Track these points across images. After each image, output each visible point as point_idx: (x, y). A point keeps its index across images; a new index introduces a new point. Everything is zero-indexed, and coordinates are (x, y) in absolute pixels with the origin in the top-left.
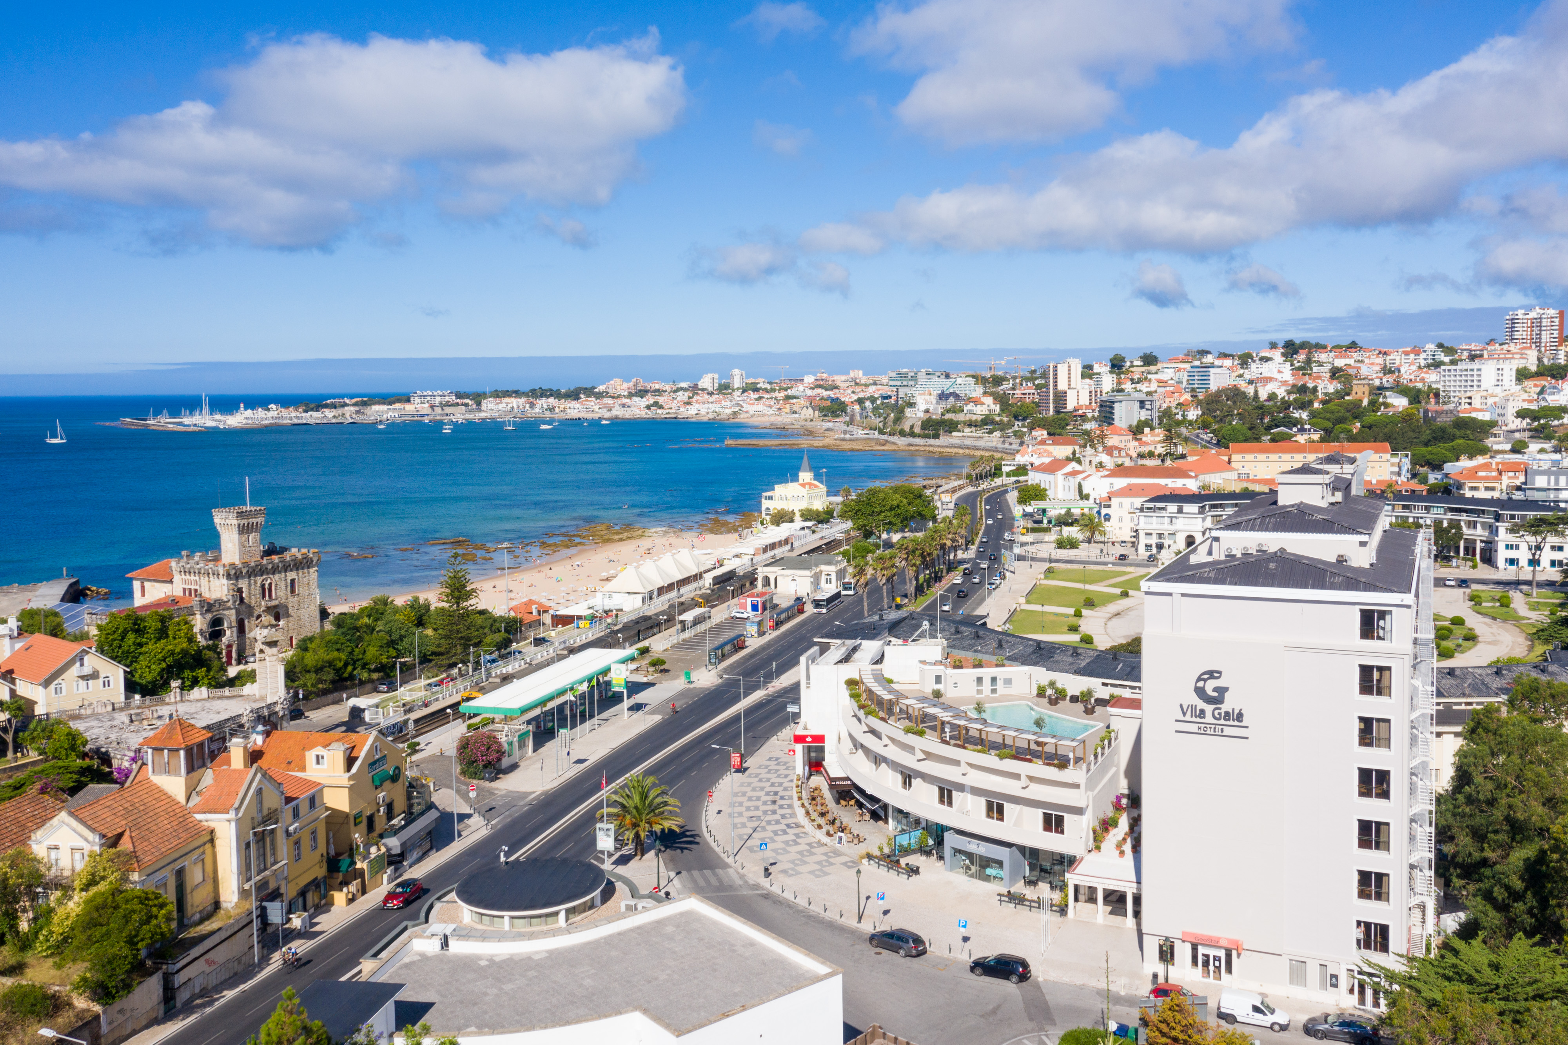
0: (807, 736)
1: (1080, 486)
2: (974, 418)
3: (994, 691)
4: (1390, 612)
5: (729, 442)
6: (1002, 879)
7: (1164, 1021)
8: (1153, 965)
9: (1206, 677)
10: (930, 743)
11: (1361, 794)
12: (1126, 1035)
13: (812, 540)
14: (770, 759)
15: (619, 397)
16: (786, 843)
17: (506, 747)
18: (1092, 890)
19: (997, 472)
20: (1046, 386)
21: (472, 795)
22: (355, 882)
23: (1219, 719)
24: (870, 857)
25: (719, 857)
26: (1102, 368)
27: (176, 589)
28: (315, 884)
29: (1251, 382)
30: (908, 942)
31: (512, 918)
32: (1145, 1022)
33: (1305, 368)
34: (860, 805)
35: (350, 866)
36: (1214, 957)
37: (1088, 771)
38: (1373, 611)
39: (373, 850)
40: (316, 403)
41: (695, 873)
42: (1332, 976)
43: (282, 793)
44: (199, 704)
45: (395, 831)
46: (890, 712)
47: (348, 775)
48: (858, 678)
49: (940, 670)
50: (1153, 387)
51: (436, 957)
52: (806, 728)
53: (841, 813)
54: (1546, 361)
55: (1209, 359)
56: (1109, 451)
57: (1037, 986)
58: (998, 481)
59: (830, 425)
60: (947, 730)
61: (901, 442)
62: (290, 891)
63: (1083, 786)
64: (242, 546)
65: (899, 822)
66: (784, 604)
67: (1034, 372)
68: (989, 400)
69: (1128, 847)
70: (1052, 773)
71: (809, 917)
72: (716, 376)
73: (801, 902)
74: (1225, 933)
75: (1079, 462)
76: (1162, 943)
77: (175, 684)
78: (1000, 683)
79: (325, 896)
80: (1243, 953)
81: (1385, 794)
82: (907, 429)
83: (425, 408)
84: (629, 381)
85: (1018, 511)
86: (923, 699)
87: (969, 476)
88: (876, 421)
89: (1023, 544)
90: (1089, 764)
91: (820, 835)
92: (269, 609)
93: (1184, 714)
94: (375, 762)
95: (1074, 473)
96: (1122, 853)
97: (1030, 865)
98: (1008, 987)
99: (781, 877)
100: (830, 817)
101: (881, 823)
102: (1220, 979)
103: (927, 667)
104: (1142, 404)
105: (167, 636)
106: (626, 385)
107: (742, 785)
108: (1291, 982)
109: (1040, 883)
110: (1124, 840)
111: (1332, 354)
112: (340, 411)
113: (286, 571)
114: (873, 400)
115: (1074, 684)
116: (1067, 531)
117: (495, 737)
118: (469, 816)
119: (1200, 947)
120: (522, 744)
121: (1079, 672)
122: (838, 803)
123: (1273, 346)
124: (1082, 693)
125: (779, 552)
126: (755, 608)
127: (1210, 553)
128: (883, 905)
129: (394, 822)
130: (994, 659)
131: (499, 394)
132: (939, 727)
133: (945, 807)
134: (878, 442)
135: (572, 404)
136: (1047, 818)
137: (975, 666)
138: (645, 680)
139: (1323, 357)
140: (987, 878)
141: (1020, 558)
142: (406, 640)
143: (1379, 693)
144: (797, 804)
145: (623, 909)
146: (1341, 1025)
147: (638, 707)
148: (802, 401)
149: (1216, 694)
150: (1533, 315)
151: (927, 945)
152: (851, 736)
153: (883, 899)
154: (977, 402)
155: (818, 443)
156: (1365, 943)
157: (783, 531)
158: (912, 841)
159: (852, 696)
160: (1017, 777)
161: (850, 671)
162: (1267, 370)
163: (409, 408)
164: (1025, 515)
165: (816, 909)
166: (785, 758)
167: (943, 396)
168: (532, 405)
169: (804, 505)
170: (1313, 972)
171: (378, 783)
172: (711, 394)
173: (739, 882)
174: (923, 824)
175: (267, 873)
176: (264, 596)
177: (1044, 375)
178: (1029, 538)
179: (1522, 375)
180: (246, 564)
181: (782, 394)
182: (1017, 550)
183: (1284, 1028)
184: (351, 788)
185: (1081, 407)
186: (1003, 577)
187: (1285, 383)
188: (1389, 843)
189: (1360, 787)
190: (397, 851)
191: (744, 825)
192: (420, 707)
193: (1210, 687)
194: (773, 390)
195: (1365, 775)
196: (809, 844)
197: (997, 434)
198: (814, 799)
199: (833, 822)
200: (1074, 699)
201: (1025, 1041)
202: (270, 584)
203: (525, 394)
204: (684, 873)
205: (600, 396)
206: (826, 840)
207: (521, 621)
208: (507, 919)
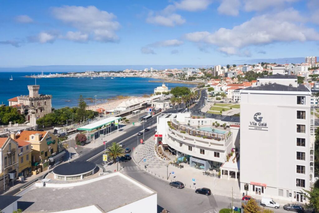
0: (158, 135)
1: (221, 88)
2: (199, 77)
3: (202, 124)
4: (305, 97)
5: (149, 81)
6: (204, 169)
7: (249, 207)
8: (243, 191)
9: (257, 114)
10: (187, 135)
11: (297, 145)
12: (237, 211)
13: (165, 98)
14: (150, 141)
15: (127, 73)
16: (151, 160)
17: (87, 138)
18: (227, 171)
19: (204, 86)
20: (214, 70)
21: (76, 148)
22: (39, 169)
23: (260, 126)
24: (171, 163)
25: (135, 163)
26: (225, 67)
27: (18, 103)
28: (28, 169)
29: (255, 70)
30: (179, 185)
31: (67, 177)
32: (243, 207)
33: (266, 68)
34: (170, 151)
35: (38, 164)
36: (259, 189)
37: (225, 141)
38: (300, 97)
39: (46, 161)
40: (66, 73)
41: (128, 167)
42: (290, 193)
43: (17, 145)
44: (15, 127)
45: (53, 156)
46: (177, 128)
47: (40, 141)
48: (170, 121)
49: (190, 119)
50: (235, 71)
51: (41, 188)
52: (158, 133)
53: (165, 153)
54: (313, 67)
55: (247, 66)
56: (227, 82)
57: (213, 196)
58: (204, 88)
59: (170, 78)
60: (191, 132)
61: (184, 81)
62: (19, 171)
63: (224, 145)
64: (34, 94)
65: (179, 155)
66: (157, 110)
67: (211, 68)
68: (202, 73)
69: (235, 160)
70: (216, 142)
71: (155, 178)
72: (147, 69)
73: (153, 174)
74: (262, 182)
75: (221, 83)
76: (245, 185)
77: (10, 122)
78: (204, 122)
79: (31, 172)
80: (267, 188)
81: (304, 145)
82: (186, 79)
83: (88, 74)
84: (130, 70)
85: (208, 93)
86: (185, 125)
87: (198, 87)
88: (180, 77)
89: (209, 99)
90: (226, 140)
91: (160, 158)
92: (39, 108)
93: (251, 124)
94: (48, 139)
95: (220, 86)
96: (234, 162)
97: (211, 165)
98: (205, 197)
99: (149, 168)
100: (162, 154)
101: (175, 155)
102: (260, 194)
103: (187, 118)
104: (233, 74)
105: (10, 112)
106: (129, 71)
107: (142, 147)
108: (279, 195)
109: (213, 170)
110: (234, 159)
111: (271, 65)
112: (70, 75)
113: (44, 100)
114: (179, 74)
115: (221, 123)
116: (218, 96)
117: (84, 135)
118: (75, 154)
119: (255, 186)
120: (92, 137)
121: (222, 120)
122: (165, 151)
123: (259, 63)
124: (223, 124)
125: (157, 100)
126: (150, 110)
127: (257, 84)
128: (174, 175)
129: (53, 154)
130: (202, 117)
131: (103, 72)
132: (189, 132)
133: (190, 151)
134: (180, 81)
135: (118, 74)
136: (215, 153)
137: (198, 118)
138: (124, 124)
139: (269, 66)
140: (200, 169)
141: (208, 102)
142: (71, 116)
143: (302, 118)
144: (155, 151)
145: (99, 175)
146: (294, 207)
147: (121, 130)
148: (165, 74)
149: (259, 119)
150: (310, 58)
151: (185, 185)
152: (168, 135)
153: (173, 173)
154: (200, 74)
155: (167, 82)
156: (298, 185)
157: (159, 96)
158: (182, 159)
159: (168, 125)
160: (208, 143)
161: (169, 119)
162: (258, 68)
163: (84, 74)
164: (210, 94)
165: (157, 176)
166: (153, 141)
167: (193, 72)
168: (110, 74)
169: (163, 91)
170: (285, 192)
171: (48, 144)
172: (146, 72)
173: (138, 169)
174: (185, 155)
175: (12, 166)
176: (38, 105)
177: (214, 69)
178: (210, 98)
179: (309, 69)
180: (34, 97)
181: (161, 73)
182: (208, 100)
183: (278, 208)
184: (40, 145)
185: (221, 75)
186: (205, 105)
187: (262, 70)
188: (305, 158)
189: (297, 143)
190: (52, 161)
191: (142, 156)
192: (70, 130)
193: (258, 117)
194: (159, 72)
195: (298, 140)
196: (157, 160)
197: (204, 80)
198: (159, 150)
199: (163, 155)
200: (221, 126)
201: (210, 212)
202: (40, 102)
203: (109, 72)
204: (125, 167)
205: (124, 72)
206: (161, 159)
207: (98, 112)
208: (65, 178)
